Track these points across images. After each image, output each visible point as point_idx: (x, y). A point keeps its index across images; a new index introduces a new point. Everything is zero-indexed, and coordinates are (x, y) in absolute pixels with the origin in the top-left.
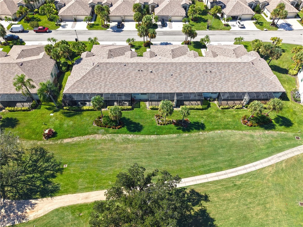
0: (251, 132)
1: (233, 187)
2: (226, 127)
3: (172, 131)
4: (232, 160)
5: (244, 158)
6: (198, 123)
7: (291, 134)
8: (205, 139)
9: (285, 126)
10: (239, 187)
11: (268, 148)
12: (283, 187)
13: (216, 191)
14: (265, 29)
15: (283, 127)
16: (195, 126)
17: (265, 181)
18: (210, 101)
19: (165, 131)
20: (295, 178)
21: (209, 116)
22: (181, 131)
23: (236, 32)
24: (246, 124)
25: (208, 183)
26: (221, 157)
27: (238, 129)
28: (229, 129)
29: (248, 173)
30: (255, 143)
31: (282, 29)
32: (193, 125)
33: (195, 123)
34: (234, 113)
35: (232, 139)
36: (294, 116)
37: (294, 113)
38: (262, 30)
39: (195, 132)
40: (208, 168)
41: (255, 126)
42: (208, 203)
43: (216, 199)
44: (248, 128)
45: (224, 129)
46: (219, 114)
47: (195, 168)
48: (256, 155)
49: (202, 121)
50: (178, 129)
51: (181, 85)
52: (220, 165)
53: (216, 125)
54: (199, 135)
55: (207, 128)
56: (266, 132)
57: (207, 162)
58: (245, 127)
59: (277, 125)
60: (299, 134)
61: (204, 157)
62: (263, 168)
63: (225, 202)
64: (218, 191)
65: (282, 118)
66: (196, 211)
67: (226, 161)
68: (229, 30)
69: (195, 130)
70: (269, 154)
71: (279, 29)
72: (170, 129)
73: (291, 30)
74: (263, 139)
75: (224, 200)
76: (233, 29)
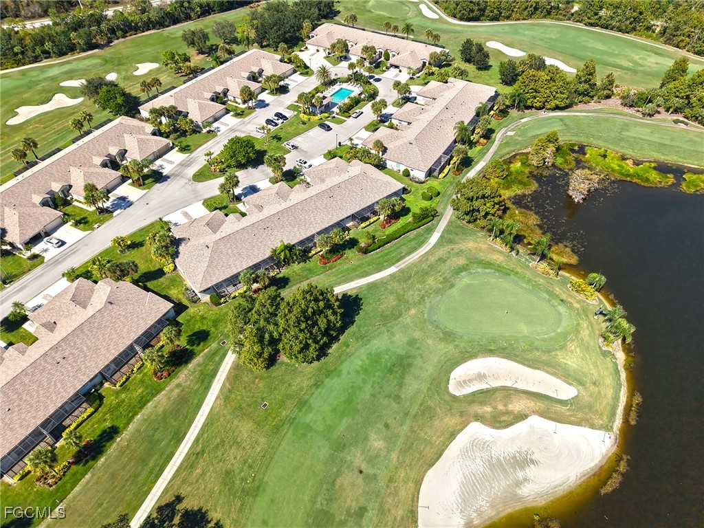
0: (175, 381)
1: (196, 458)
2: (143, 403)
3: (78, 476)
4: (176, 433)
5: (186, 417)
6: (104, 432)
7: (214, 345)
8: (129, 441)
9: (203, 341)
10: (203, 451)
11: (203, 381)
12: (240, 408)
13: (184, 481)
14: (96, 226)
15: (202, 344)
16: (104, 440)
17: (222, 420)
18: (96, 391)
19: (69, 485)
20: (245, 388)
21: (112, 410)
22: (91, 463)
23: (57, 258)
24: (162, 378)
25: (169, 482)
26: (163, 441)
27: (158, 392)
28: (148, 401)
29: (201, 428)
30: (187, 390)
31: (118, 211)
32: (100, 440)
33: (100, 435)
34: (139, 376)
35: (160, 410)
36: (205, 322)
37: (203, 318)
38: (93, 229)
39: (111, 446)
40: (158, 468)
41: (173, 371)
42: (184, 501)
43: (189, 489)
44: (168, 379)
45: (141, 408)
46: (123, 396)
47: (144, 485)
48: (195, 401)
49: (108, 424)
50: (84, 465)
51: (37, 410)
52: (168, 452)
53: (129, 412)
54: (118, 444)
55: (121, 426)
56: (190, 366)
57: (152, 463)
58: (164, 382)
59: (194, 347)
60: (222, 338)
61: (143, 461)
62: (211, 409)
63: (200, 481)
64: (186, 479)
65: (194, 334)
66: (178, 522)
67: (171, 441)
68: (42, 262)
69: (108, 444)
70: (207, 388)
71: (115, 214)
72: (74, 475)
73: (130, 204)
74: (191, 378)
75: (197, 481)
76: (47, 256)
